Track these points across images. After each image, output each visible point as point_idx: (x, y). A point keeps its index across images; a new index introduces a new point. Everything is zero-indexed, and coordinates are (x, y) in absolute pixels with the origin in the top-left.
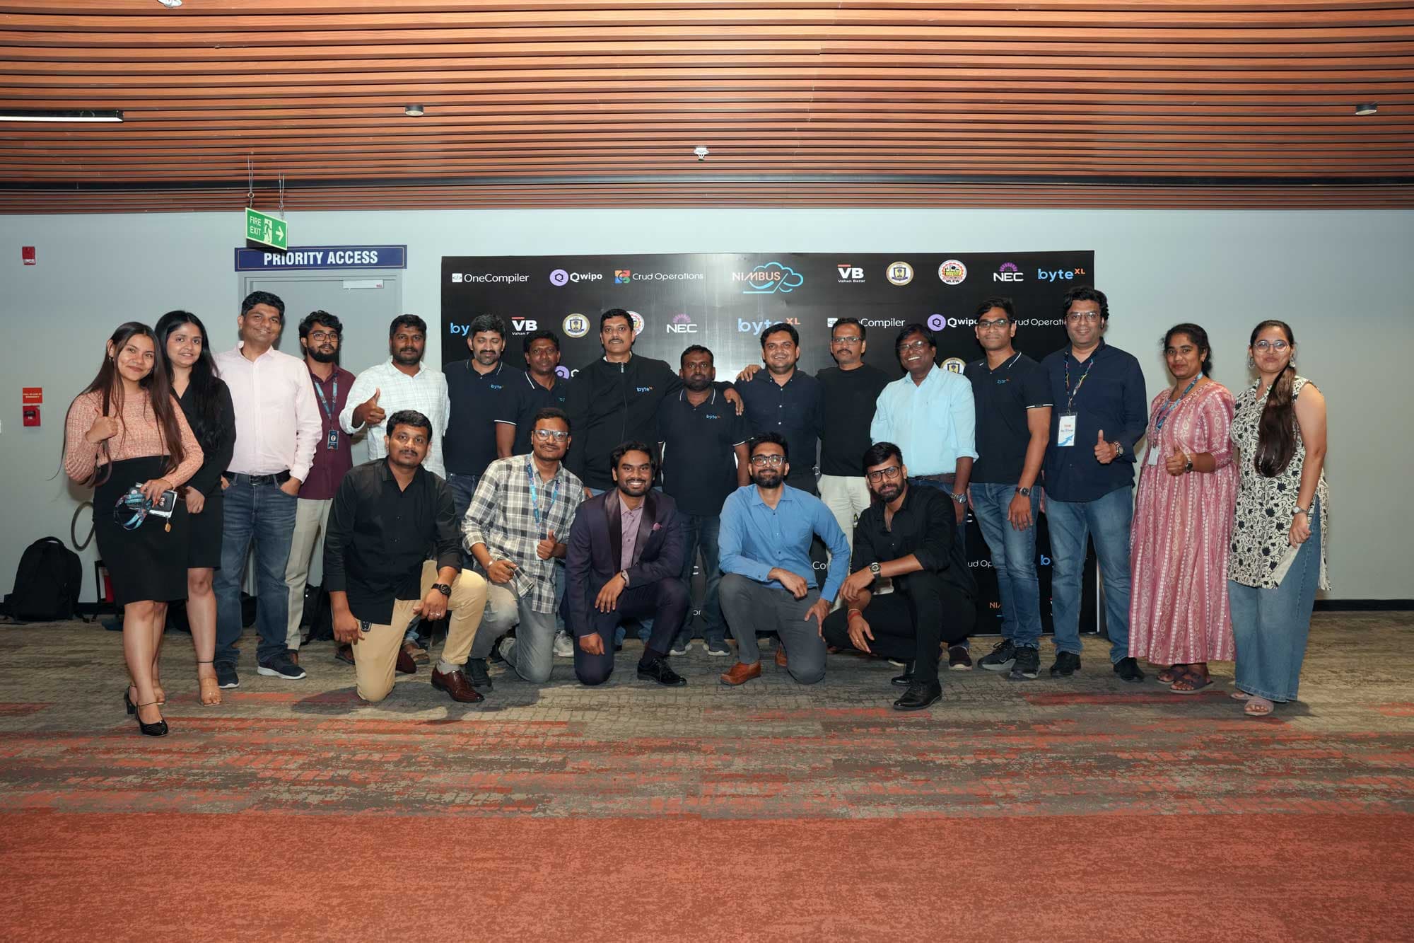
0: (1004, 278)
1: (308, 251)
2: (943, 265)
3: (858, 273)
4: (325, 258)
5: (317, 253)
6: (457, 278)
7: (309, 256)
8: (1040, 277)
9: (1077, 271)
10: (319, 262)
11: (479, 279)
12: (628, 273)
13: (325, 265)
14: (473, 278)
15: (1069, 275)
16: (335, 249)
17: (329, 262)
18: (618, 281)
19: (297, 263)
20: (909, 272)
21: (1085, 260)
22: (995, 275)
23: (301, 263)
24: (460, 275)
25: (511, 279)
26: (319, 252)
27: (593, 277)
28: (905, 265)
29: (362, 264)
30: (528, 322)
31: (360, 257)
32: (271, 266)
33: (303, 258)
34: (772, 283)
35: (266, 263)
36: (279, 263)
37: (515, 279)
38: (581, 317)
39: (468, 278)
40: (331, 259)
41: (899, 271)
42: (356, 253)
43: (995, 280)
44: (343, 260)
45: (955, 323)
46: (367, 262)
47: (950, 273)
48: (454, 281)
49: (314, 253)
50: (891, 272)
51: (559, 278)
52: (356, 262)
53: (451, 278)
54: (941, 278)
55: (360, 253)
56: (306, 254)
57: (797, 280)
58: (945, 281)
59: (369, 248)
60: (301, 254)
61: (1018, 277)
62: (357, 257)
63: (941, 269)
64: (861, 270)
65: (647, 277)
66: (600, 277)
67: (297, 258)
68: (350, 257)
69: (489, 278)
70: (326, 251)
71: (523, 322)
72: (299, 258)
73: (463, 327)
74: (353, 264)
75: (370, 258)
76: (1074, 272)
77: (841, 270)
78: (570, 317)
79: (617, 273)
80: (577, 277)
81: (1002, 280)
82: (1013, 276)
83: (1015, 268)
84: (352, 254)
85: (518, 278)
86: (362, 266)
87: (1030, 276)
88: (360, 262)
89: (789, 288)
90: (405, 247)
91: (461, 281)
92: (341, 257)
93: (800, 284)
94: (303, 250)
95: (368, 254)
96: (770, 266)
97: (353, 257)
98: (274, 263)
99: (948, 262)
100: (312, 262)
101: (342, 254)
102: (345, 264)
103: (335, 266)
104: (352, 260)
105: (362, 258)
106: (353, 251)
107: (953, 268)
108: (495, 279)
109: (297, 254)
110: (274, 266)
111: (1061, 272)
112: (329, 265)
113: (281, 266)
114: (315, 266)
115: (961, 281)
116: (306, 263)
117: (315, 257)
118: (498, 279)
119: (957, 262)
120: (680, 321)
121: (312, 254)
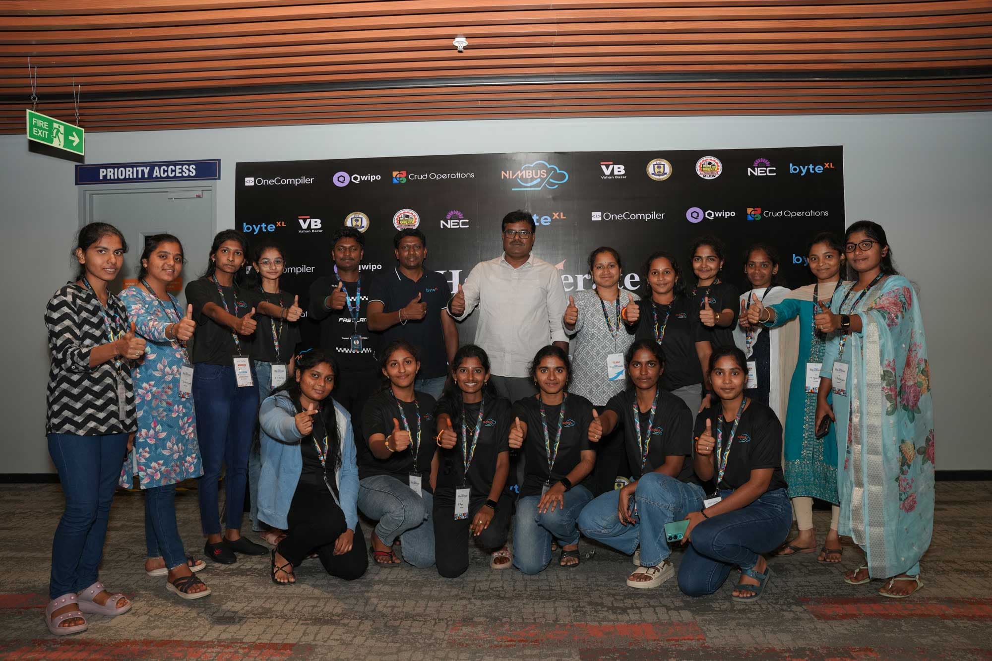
0: (758, 172)
1: (136, 167)
2: (700, 161)
3: (620, 170)
4: (151, 172)
5: (145, 168)
6: (249, 182)
7: (137, 171)
8: (792, 171)
9: (827, 165)
10: (146, 176)
11: (269, 182)
12: (404, 173)
13: (151, 178)
14: (263, 182)
15: (819, 169)
16: (160, 164)
17: (154, 176)
18: (395, 181)
19: (127, 177)
20: (668, 169)
21: (834, 154)
22: (749, 169)
23: (131, 177)
24: (252, 179)
25: (298, 181)
26: (146, 167)
27: (372, 178)
28: (664, 162)
29: (183, 176)
30: (313, 221)
31: (180, 171)
32: (106, 180)
33: (133, 173)
34: (539, 180)
35: (101, 178)
36: (112, 178)
37: (301, 181)
38: (362, 215)
39: (259, 182)
40: (156, 173)
41: (658, 167)
42: (178, 167)
43: (749, 174)
44: (166, 174)
45: (711, 215)
46: (187, 175)
47: (706, 169)
48: (246, 184)
49: (142, 168)
50: (651, 169)
51: (341, 179)
52: (178, 175)
53: (244, 182)
54: (699, 173)
55: (180, 167)
56: (135, 169)
57: (564, 177)
58: (702, 176)
59: (189, 163)
60: (131, 169)
61: (771, 171)
62: (178, 171)
63: (698, 164)
64: (622, 167)
65: (422, 177)
66: (378, 178)
67: (128, 173)
68: (172, 171)
69: (278, 181)
70: (152, 166)
71: (308, 221)
72: (129, 173)
73: (254, 226)
74: (175, 177)
75: (189, 171)
76: (824, 166)
77: (604, 167)
78: (352, 216)
79: (395, 174)
80: (357, 179)
81: (756, 174)
82: (766, 171)
83: (768, 164)
84: (174, 168)
85: (304, 180)
86: (183, 178)
87: (782, 170)
88: (180, 175)
89: (555, 184)
90: (219, 160)
91: (253, 184)
92: (165, 171)
93: (566, 180)
94: (132, 165)
95: (187, 167)
96: (537, 164)
97: (175, 171)
98: (108, 178)
99: (704, 158)
100: (140, 176)
101: (166, 169)
102: (168, 177)
103: (158, 179)
104: (174, 173)
105: (183, 171)
106: (175, 165)
107: (710, 164)
108: (284, 182)
109: (127, 169)
110: (109, 180)
111: (811, 167)
112: (154, 178)
113: (114, 180)
114: (143, 179)
115: (717, 176)
116: (135, 176)
117: (143, 171)
118: (287, 181)
119: (713, 158)
120: (454, 217)
121: (140, 169)
